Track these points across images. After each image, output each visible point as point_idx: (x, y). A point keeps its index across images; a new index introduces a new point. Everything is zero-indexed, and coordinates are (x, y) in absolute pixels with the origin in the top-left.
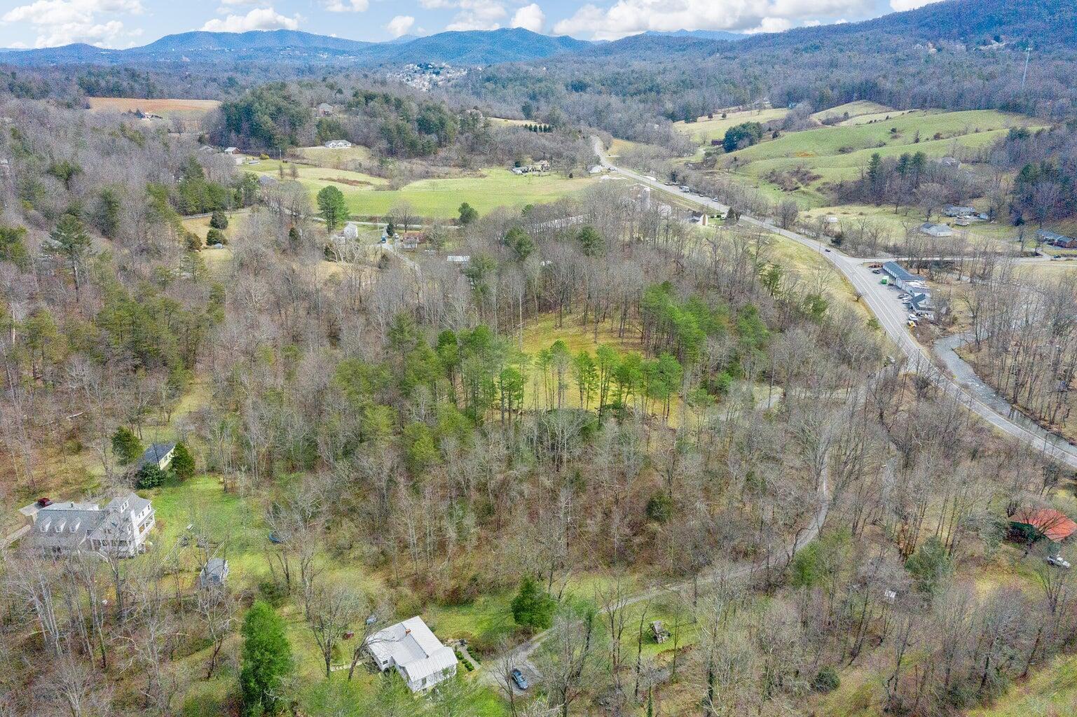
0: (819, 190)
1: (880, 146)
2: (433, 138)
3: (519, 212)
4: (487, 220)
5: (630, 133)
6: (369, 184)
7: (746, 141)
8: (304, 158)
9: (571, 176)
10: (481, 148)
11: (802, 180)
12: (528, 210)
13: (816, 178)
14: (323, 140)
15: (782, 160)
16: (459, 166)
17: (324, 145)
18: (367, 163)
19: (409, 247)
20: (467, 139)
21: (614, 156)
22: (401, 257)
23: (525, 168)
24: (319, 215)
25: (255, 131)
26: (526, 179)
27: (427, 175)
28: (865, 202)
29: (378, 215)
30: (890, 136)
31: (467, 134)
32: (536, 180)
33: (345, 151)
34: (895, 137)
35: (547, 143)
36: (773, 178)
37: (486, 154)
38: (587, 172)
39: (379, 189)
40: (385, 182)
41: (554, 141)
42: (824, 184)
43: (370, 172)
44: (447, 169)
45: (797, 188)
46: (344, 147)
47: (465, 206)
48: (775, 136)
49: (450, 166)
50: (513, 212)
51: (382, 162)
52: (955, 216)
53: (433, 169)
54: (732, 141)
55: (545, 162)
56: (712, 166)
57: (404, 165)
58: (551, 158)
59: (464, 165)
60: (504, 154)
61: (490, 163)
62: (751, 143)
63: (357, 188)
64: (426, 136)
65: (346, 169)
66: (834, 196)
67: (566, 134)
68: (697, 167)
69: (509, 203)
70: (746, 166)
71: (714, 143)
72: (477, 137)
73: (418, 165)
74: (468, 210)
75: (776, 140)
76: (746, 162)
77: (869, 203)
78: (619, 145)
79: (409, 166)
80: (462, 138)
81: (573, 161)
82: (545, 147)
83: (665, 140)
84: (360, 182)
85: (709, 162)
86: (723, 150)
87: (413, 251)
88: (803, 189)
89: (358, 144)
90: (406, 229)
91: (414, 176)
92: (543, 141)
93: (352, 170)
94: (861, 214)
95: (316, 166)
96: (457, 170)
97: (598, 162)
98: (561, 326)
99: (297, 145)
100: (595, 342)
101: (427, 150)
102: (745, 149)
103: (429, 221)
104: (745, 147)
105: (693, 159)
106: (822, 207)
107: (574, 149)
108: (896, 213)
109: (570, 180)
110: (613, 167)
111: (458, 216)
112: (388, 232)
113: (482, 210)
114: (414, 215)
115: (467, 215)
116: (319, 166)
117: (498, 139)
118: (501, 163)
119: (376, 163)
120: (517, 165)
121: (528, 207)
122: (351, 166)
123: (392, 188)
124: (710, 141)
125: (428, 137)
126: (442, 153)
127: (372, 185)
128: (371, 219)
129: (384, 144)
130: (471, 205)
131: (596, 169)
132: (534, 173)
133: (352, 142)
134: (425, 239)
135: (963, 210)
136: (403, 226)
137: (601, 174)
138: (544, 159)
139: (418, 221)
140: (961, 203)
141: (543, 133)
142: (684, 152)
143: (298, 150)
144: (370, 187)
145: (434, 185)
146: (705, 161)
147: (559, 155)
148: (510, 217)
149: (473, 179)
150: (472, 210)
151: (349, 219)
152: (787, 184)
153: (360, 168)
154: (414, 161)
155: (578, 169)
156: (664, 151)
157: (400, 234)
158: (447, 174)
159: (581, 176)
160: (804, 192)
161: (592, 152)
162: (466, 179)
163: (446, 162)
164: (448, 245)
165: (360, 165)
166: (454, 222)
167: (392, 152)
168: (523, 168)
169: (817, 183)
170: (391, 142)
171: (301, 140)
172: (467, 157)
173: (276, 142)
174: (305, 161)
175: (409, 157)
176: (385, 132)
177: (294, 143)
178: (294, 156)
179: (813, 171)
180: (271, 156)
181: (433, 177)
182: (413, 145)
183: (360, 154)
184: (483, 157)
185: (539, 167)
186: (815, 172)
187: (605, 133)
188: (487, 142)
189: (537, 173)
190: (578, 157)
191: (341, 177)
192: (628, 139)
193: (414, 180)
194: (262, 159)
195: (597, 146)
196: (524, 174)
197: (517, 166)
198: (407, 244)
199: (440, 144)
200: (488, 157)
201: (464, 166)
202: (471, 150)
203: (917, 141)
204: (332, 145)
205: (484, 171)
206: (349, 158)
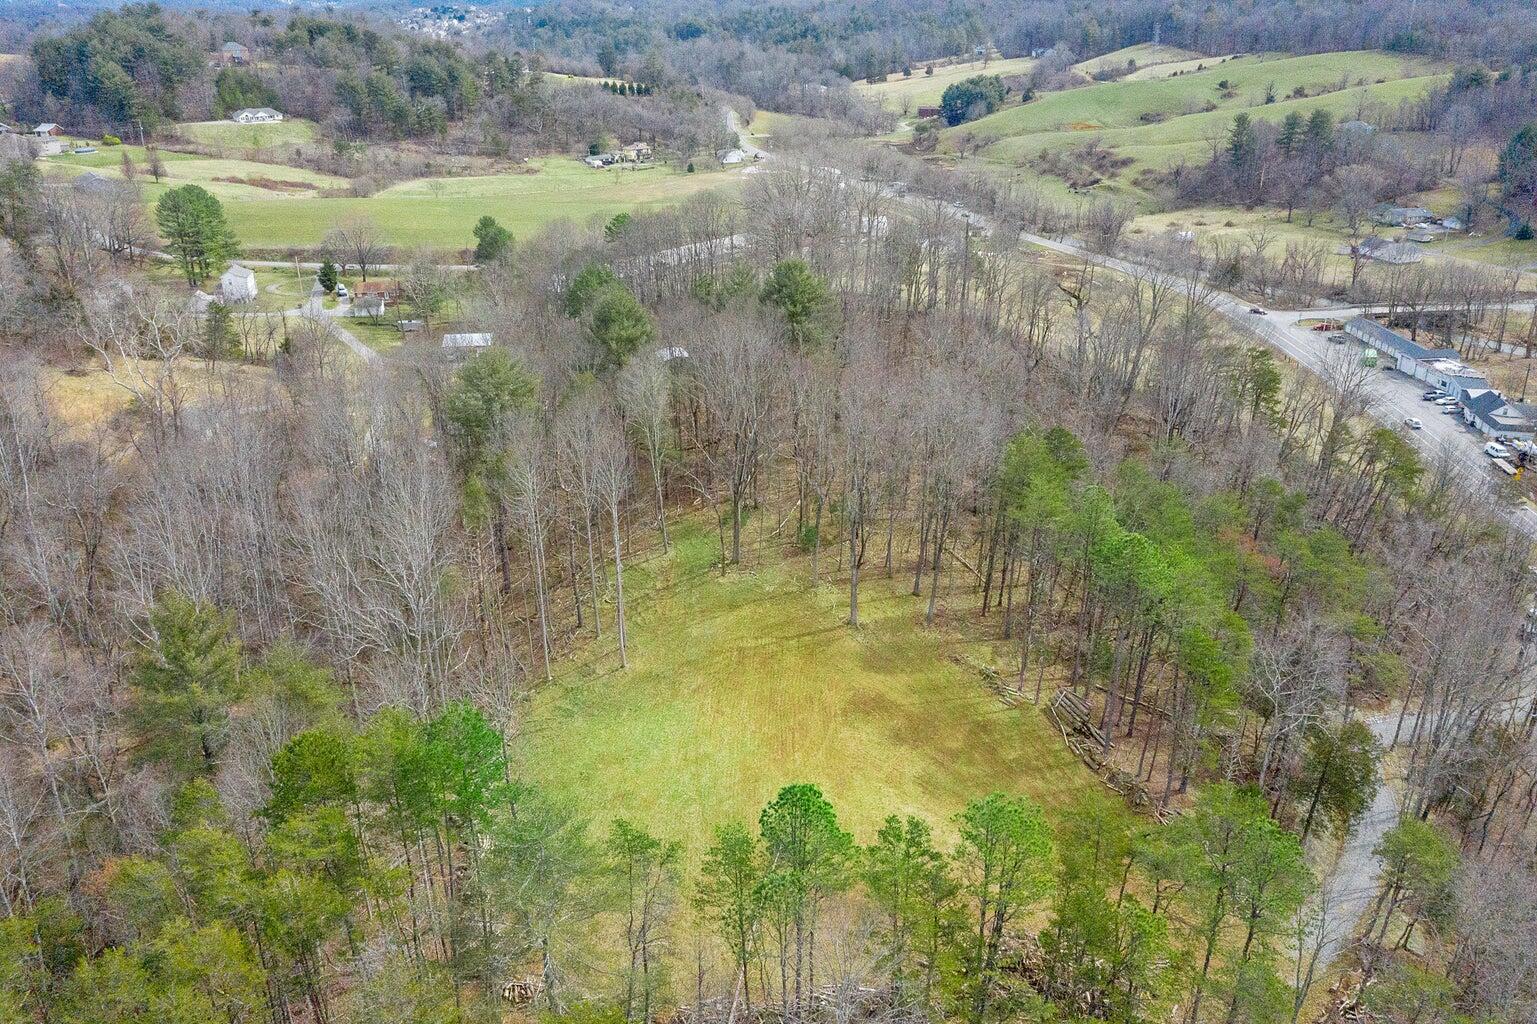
0: (1135, 183)
1: (1207, 110)
2: (438, 103)
3: (600, 233)
4: (533, 251)
5: (781, 99)
6: (309, 186)
7: (981, 106)
8: (189, 142)
9: (691, 169)
10: (526, 121)
11: (1100, 167)
12: (620, 226)
13: (1126, 163)
14: (229, 110)
15: (1052, 135)
16: (490, 155)
17: (231, 118)
18: (311, 150)
19: (364, 313)
20: (500, 104)
21: (762, 135)
22: (346, 336)
23: (608, 156)
24: (166, 249)
25: (93, 93)
26: (611, 177)
27: (426, 171)
28: (1225, 201)
29: (308, 247)
30: (1220, 93)
31: (500, 97)
32: (629, 177)
33: (273, 129)
34: (1229, 95)
35: (645, 113)
36: (1047, 165)
37: (536, 133)
38: (717, 163)
39: (327, 194)
40: (344, 183)
41: (657, 109)
42: (1144, 172)
43: (318, 166)
44: (464, 160)
45: (1097, 181)
46: (269, 121)
47: (487, 223)
48: (1026, 99)
49: (470, 154)
50: (585, 234)
51: (340, 148)
52: (1398, 224)
53: (440, 160)
54: (957, 107)
55: (643, 146)
56: (932, 148)
57: (384, 153)
58: (653, 139)
59: (497, 152)
60: (568, 131)
61: (543, 148)
62: (990, 110)
63: (285, 195)
64: (423, 100)
65: (271, 162)
66: (1170, 193)
67: (677, 98)
68: (907, 149)
69: (578, 215)
70: (990, 147)
71: (923, 113)
72: (518, 100)
73: (410, 152)
74: (492, 231)
75: (1030, 105)
76: (988, 141)
77: (1231, 205)
78: (764, 119)
79: (393, 155)
80: (492, 103)
81: (692, 143)
82: (641, 118)
83: (843, 109)
84: (293, 185)
85: (923, 142)
86: (945, 121)
87: (375, 323)
88: (1106, 182)
89: (298, 115)
90: (365, 274)
91: (401, 173)
92: (638, 109)
93: (281, 163)
94: (1229, 224)
95: (211, 156)
96: (485, 161)
97: (736, 145)
98: (735, 561)
99: (176, 118)
100: (850, 623)
101: (427, 124)
102: (981, 120)
103: (407, 256)
104: (980, 116)
105: (894, 139)
106: (1152, 213)
107: (692, 121)
108: (1289, 222)
109: (690, 176)
110: (762, 154)
111: (473, 243)
112: (322, 282)
113: (522, 231)
114: (382, 244)
115: (491, 244)
116: (219, 156)
117: (558, 105)
118: (564, 149)
119: (328, 149)
120: (594, 150)
121: (620, 220)
122: (281, 155)
123: (354, 193)
124: (914, 111)
125: (428, 101)
126: (456, 131)
127: (314, 188)
128: (290, 255)
129: (342, 115)
130: (502, 222)
131: (734, 157)
132: (625, 165)
133: (285, 112)
134: (399, 295)
135: (1410, 213)
136: (357, 267)
137: (743, 163)
138: (640, 140)
139: (386, 256)
140: (1398, 201)
141: (636, 97)
142: (878, 127)
143: (178, 128)
144: (311, 193)
145: (438, 188)
146: (918, 141)
147: (667, 133)
148: (580, 243)
149: (516, 176)
150: (501, 231)
151: (239, 255)
152: (1074, 174)
153: (298, 160)
154: (404, 145)
155: (701, 157)
156: (845, 126)
157: (349, 285)
158: (465, 168)
159: (708, 168)
160: (1110, 188)
161: (724, 127)
162: (501, 176)
163: (463, 146)
164: (449, 308)
165: (298, 153)
166: (463, 256)
167: (359, 129)
168: (604, 156)
169: (1130, 173)
170: (357, 111)
171: (186, 109)
172: (503, 137)
173: (134, 111)
174: (191, 148)
175: (395, 139)
176: (345, 93)
177: (173, 115)
178: (170, 139)
179: (1116, 150)
180: (126, 139)
181: (439, 174)
182: (400, 115)
183: (299, 134)
184: (531, 138)
185: (633, 155)
186: (1122, 153)
187: (741, 98)
188: (537, 109)
189: (630, 164)
190: (701, 137)
191: (256, 176)
192: (777, 109)
193: (401, 179)
194: (106, 144)
195: (732, 121)
196: (607, 167)
197: (593, 153)
198: (360, 307)
199: (451, 115)
200: (541, 138)
201: (498, 154)
202: (510, 124)
203: (1270, 100)
204: (244, 117)
205: (534, 163)
206: (278, 141)
